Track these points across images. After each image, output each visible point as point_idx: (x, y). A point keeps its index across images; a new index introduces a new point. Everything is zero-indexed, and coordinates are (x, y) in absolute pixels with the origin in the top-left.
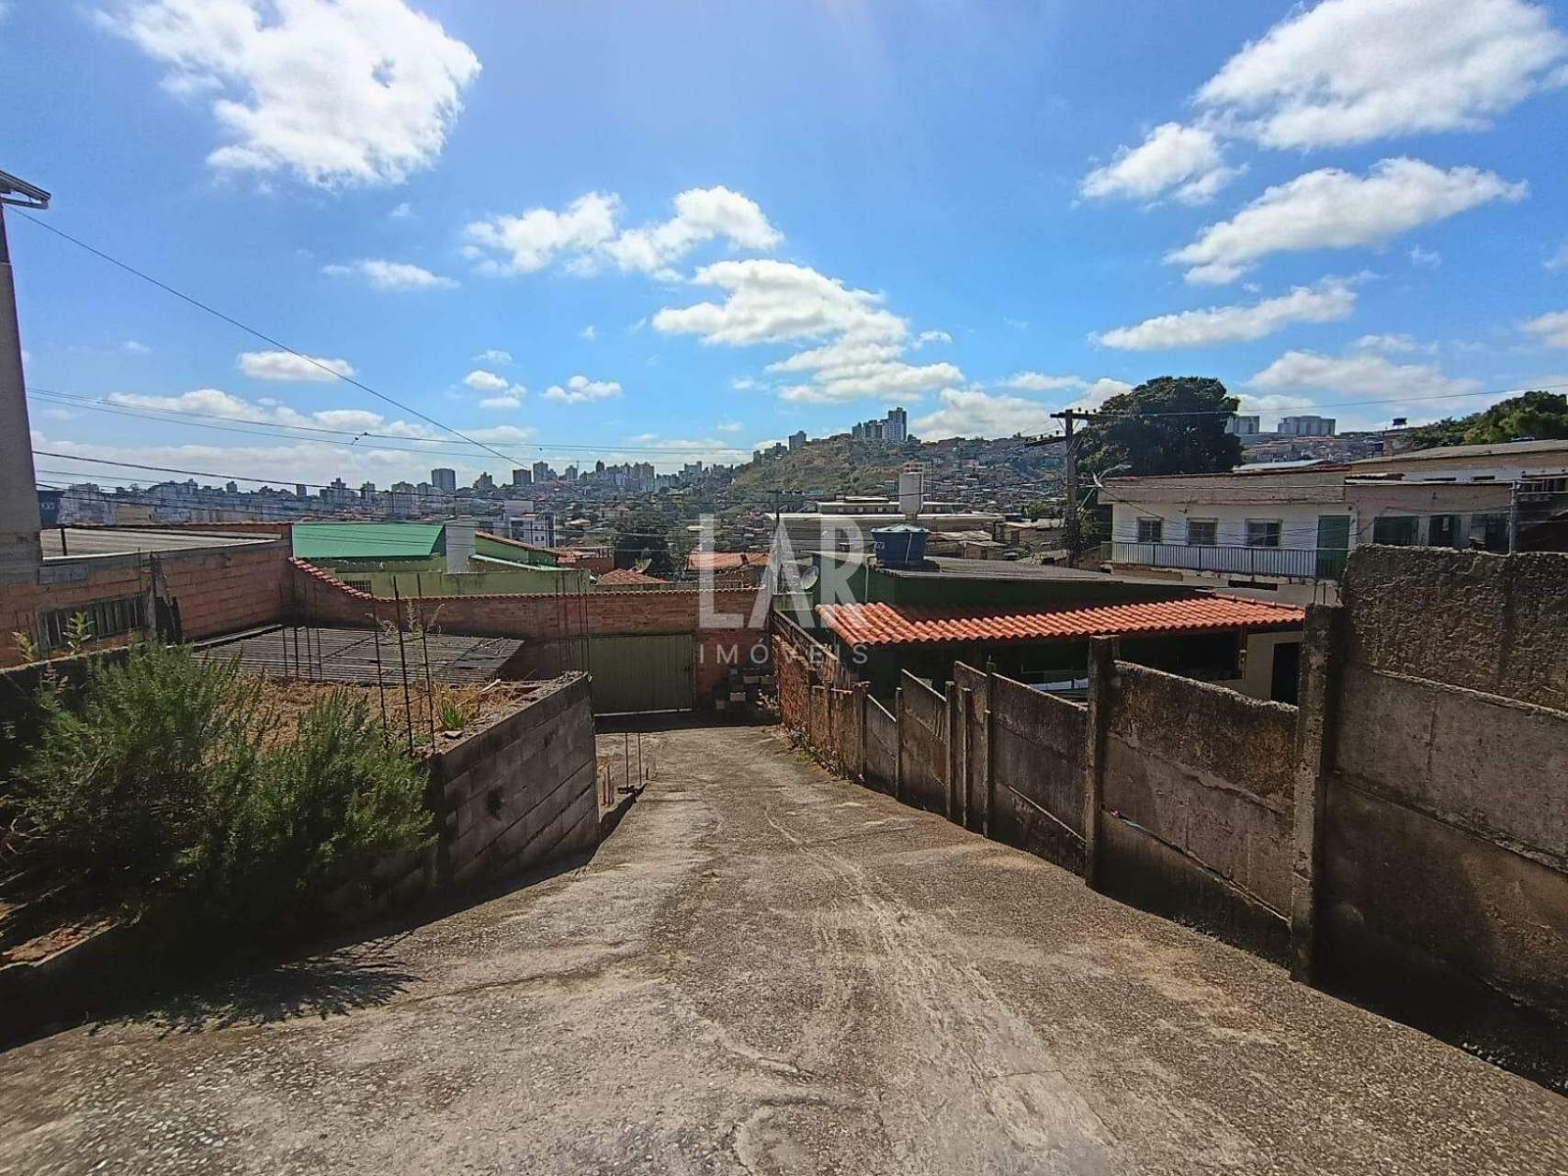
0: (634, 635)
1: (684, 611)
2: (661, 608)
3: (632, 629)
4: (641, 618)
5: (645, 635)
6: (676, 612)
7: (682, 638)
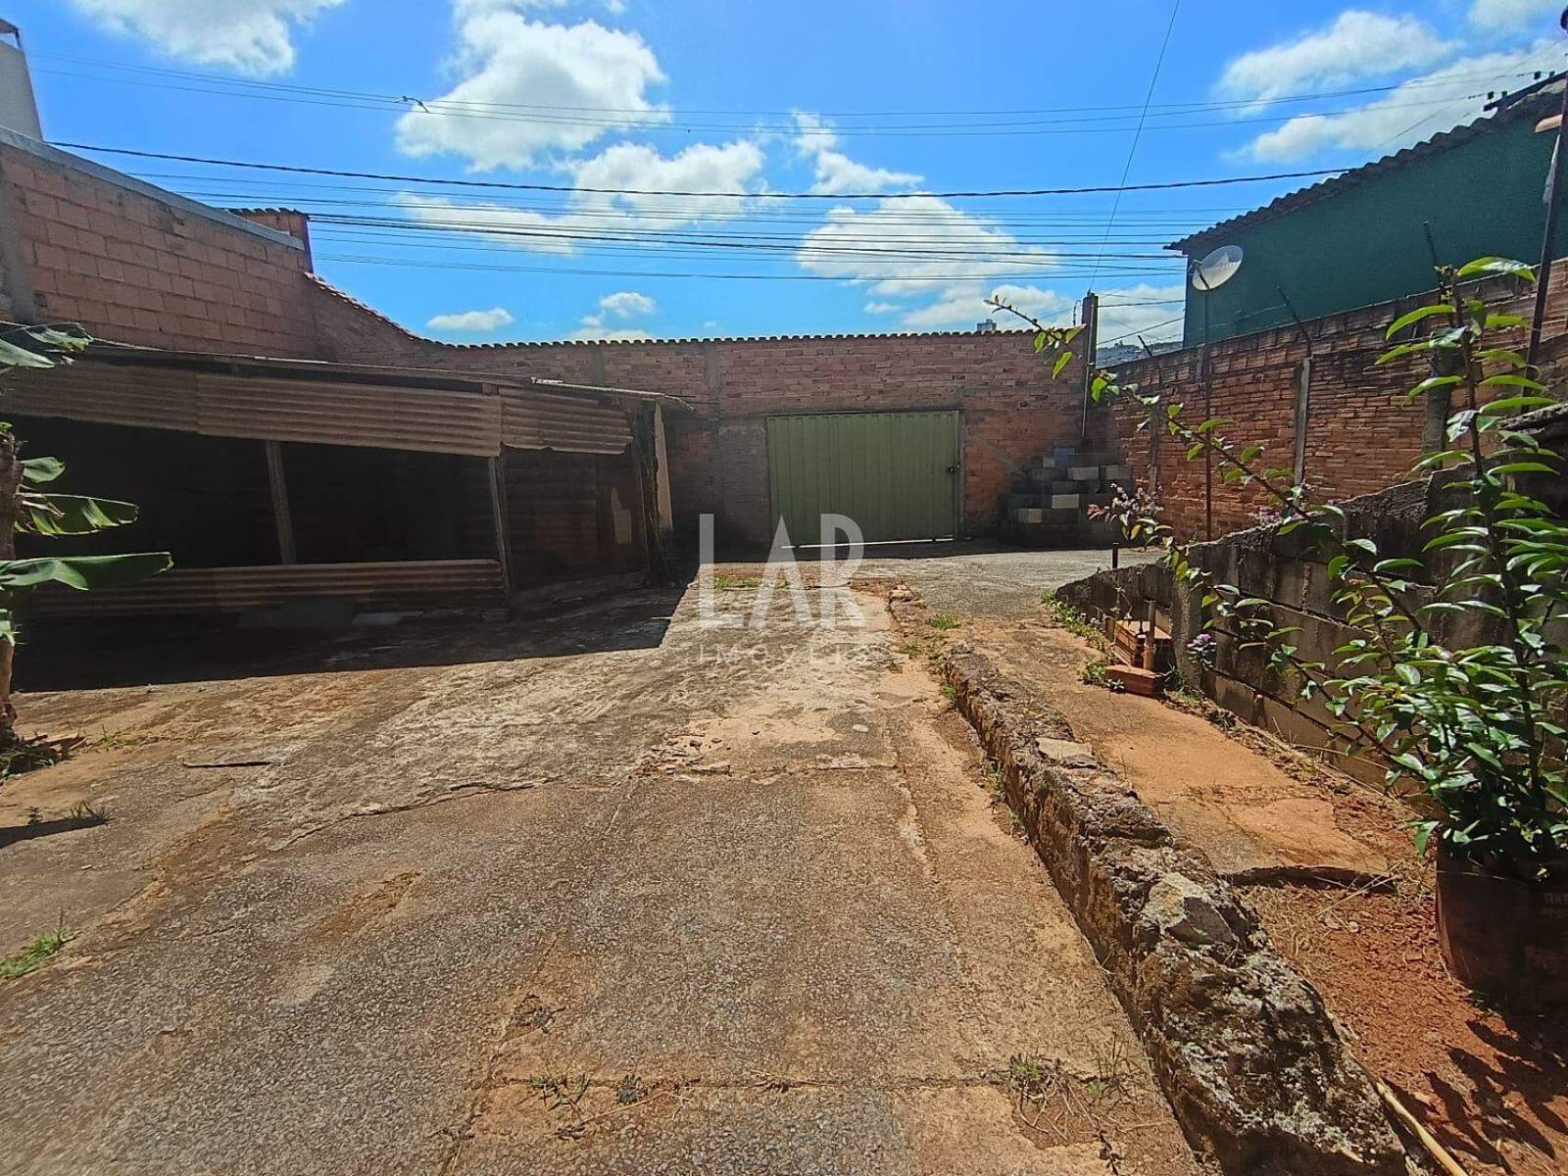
0: (866, 411)
1: (946, 371)
2: (908, 365)
3: (861, 401)
4: (874, 382)
5: (882, 412)
6: (934, 372)
7: (944, 416)
